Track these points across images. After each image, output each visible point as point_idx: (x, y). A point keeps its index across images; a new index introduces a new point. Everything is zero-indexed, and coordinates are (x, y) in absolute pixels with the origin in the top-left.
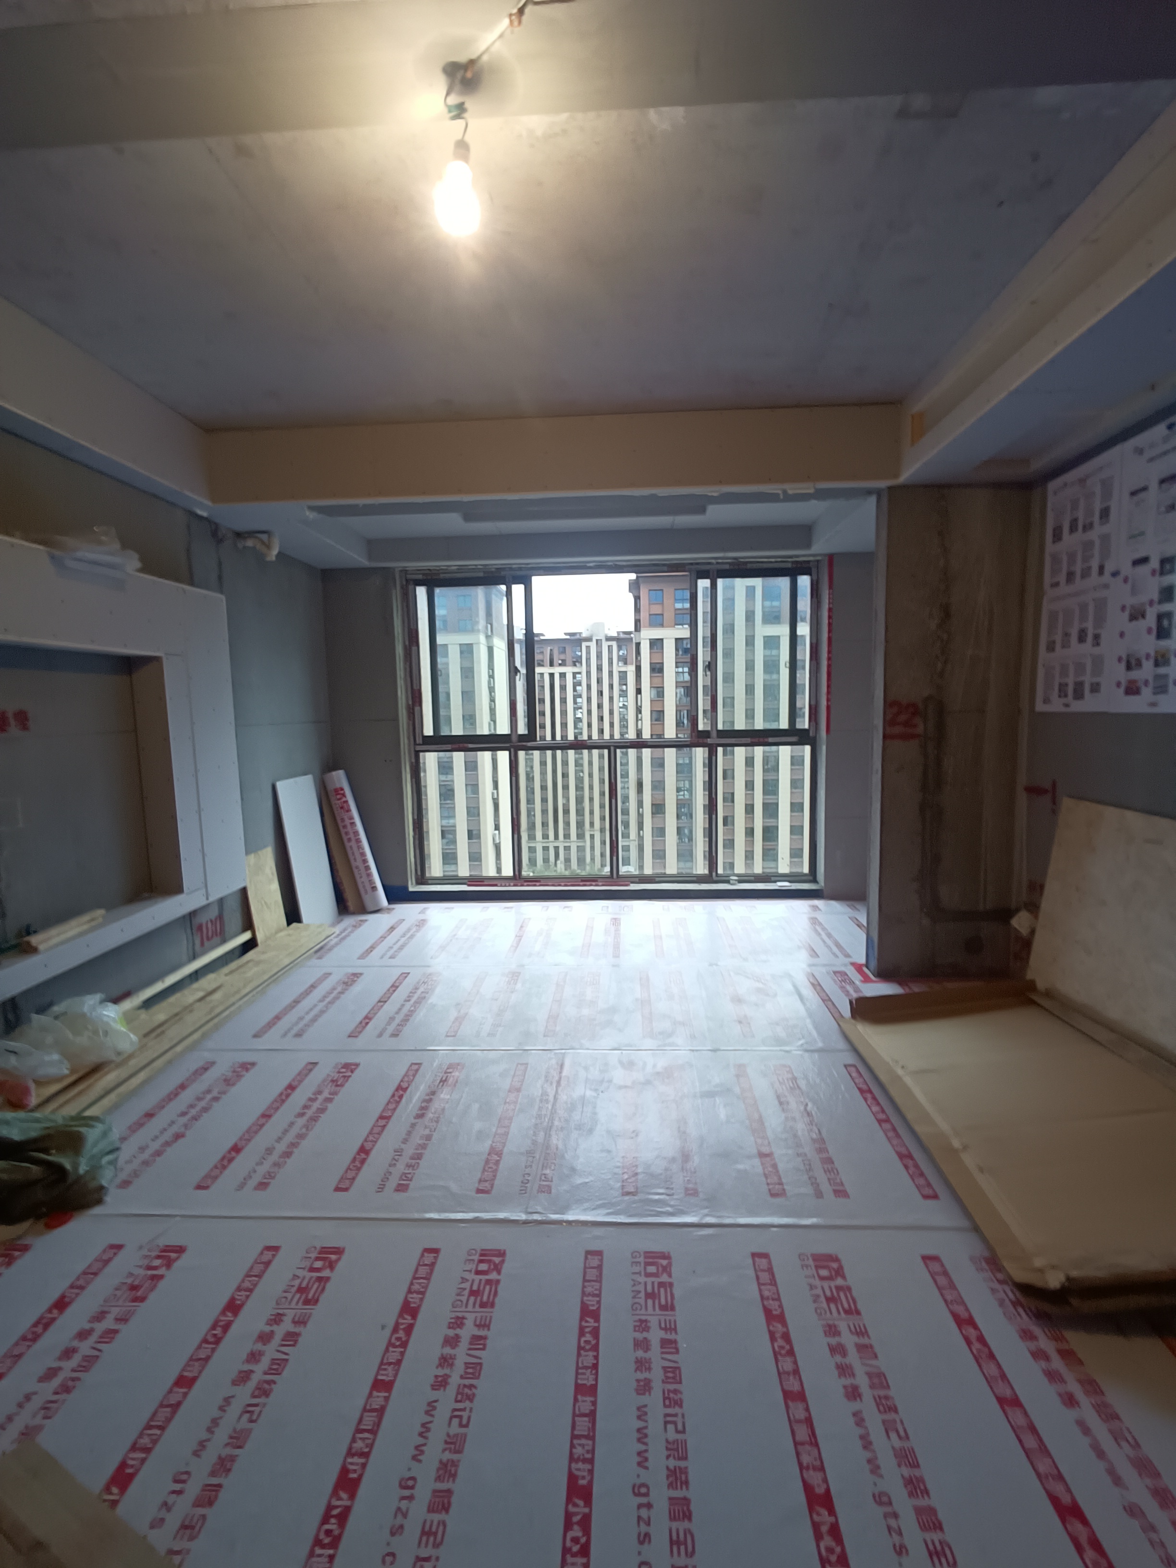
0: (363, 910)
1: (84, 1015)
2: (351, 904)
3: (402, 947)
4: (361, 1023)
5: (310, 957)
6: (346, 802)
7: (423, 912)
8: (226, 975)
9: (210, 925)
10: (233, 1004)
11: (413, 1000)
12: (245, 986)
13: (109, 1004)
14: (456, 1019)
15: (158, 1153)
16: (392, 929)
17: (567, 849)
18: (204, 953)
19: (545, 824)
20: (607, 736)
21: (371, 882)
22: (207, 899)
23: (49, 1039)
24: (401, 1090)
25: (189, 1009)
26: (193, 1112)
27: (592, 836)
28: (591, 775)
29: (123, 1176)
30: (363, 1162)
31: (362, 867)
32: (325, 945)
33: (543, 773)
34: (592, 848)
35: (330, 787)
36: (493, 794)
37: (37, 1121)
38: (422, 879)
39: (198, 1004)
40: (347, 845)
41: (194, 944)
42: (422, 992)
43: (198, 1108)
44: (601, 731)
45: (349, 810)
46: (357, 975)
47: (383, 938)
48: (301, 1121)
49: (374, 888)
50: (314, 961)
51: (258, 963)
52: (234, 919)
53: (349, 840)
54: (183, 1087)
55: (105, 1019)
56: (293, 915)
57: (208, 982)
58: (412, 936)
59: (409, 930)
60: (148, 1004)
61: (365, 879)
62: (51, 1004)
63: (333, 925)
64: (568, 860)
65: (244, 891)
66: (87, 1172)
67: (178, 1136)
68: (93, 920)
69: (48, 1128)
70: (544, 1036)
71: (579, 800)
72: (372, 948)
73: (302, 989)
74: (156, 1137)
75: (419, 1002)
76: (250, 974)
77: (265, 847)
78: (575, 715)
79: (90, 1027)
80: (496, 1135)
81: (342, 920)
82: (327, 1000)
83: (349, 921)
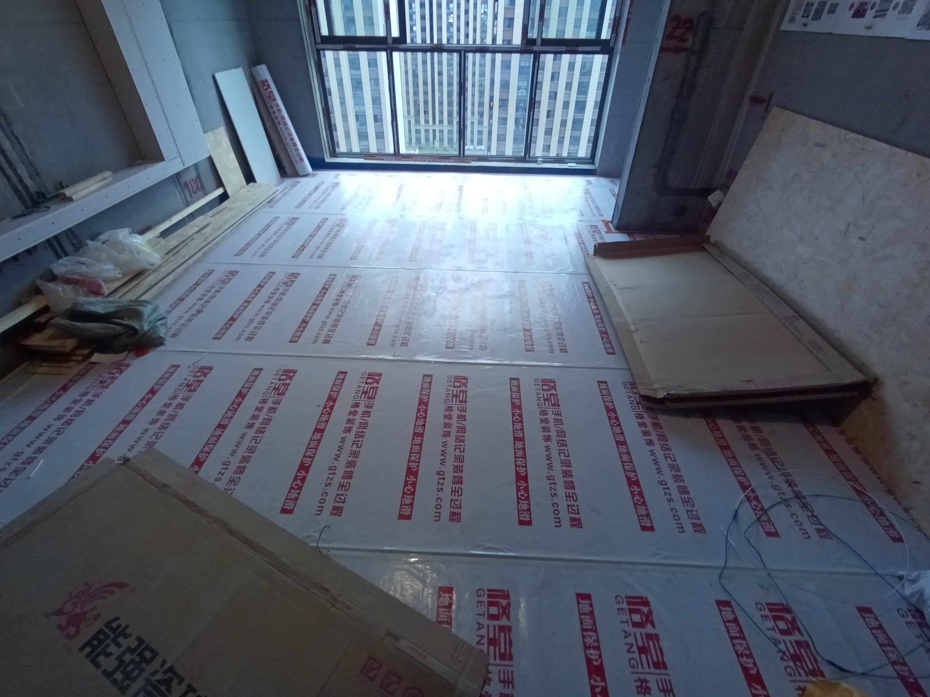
0: (296, 174)
1: (120, 241)
2: (288, 170)
3: (323, 201)
4: (299, 249)
5: (264, 206)
6: (272, 92)
7: (336, 177)
8: (211, 217)
9: (192, 183)
10: (219, 235)
11: (331, 235)
12: (225, 224)
13: (136, 235)
14: (357, 248)
15: (190, 320)
16: (316, 188)
17: (441, 132)
18: (194, 202)
19: (426, 112)
21: (299, 155)
22: (184, 165)
23: (103, 256)
24: (325, 289)
25: (191, 238)
26: (206, 298)
29: (172, 332)
30: (304, 328)
31: (291, 144)
32: (273, 198)
35: (258, 80)
37: (111, 302)
38: (334, 154)
39: (196, 235)
40: (279, 127)
41: (185, 196)
42: (337, 231)
43: (208, 296)
45: (275, 99)
46: (296, 219)
47: (310, 194)
48: (268, 305)
49: (301, 159)
50: (267, 209)
51: (231, 209)
52: (209, 180)
53: (279, 123)
54: (197, 284)
55: (136, 244)
56: (250, 177)
57: (201, 221)
58: (329, 194)
59: (327, 189)
60: (164, 234)
61: (294, 152)
62: (98, 235)
63: (277, 185)
64: (441, 140)
65: (210, 159)
66: (149, 330)
67: (199, 312)
68: (106, 178)
69: (118, 307)
70: (409, 261)
72: (304, 201)
73: (262, 227)
74: (187, 312)
75: (334, 237)
76: (227, 216)
77: (219, 127)
78: (448, 19)
79: (127, 249)
80: (378, 315)
81: (283, 181)
82: (278, 234)
83: (288, 182)
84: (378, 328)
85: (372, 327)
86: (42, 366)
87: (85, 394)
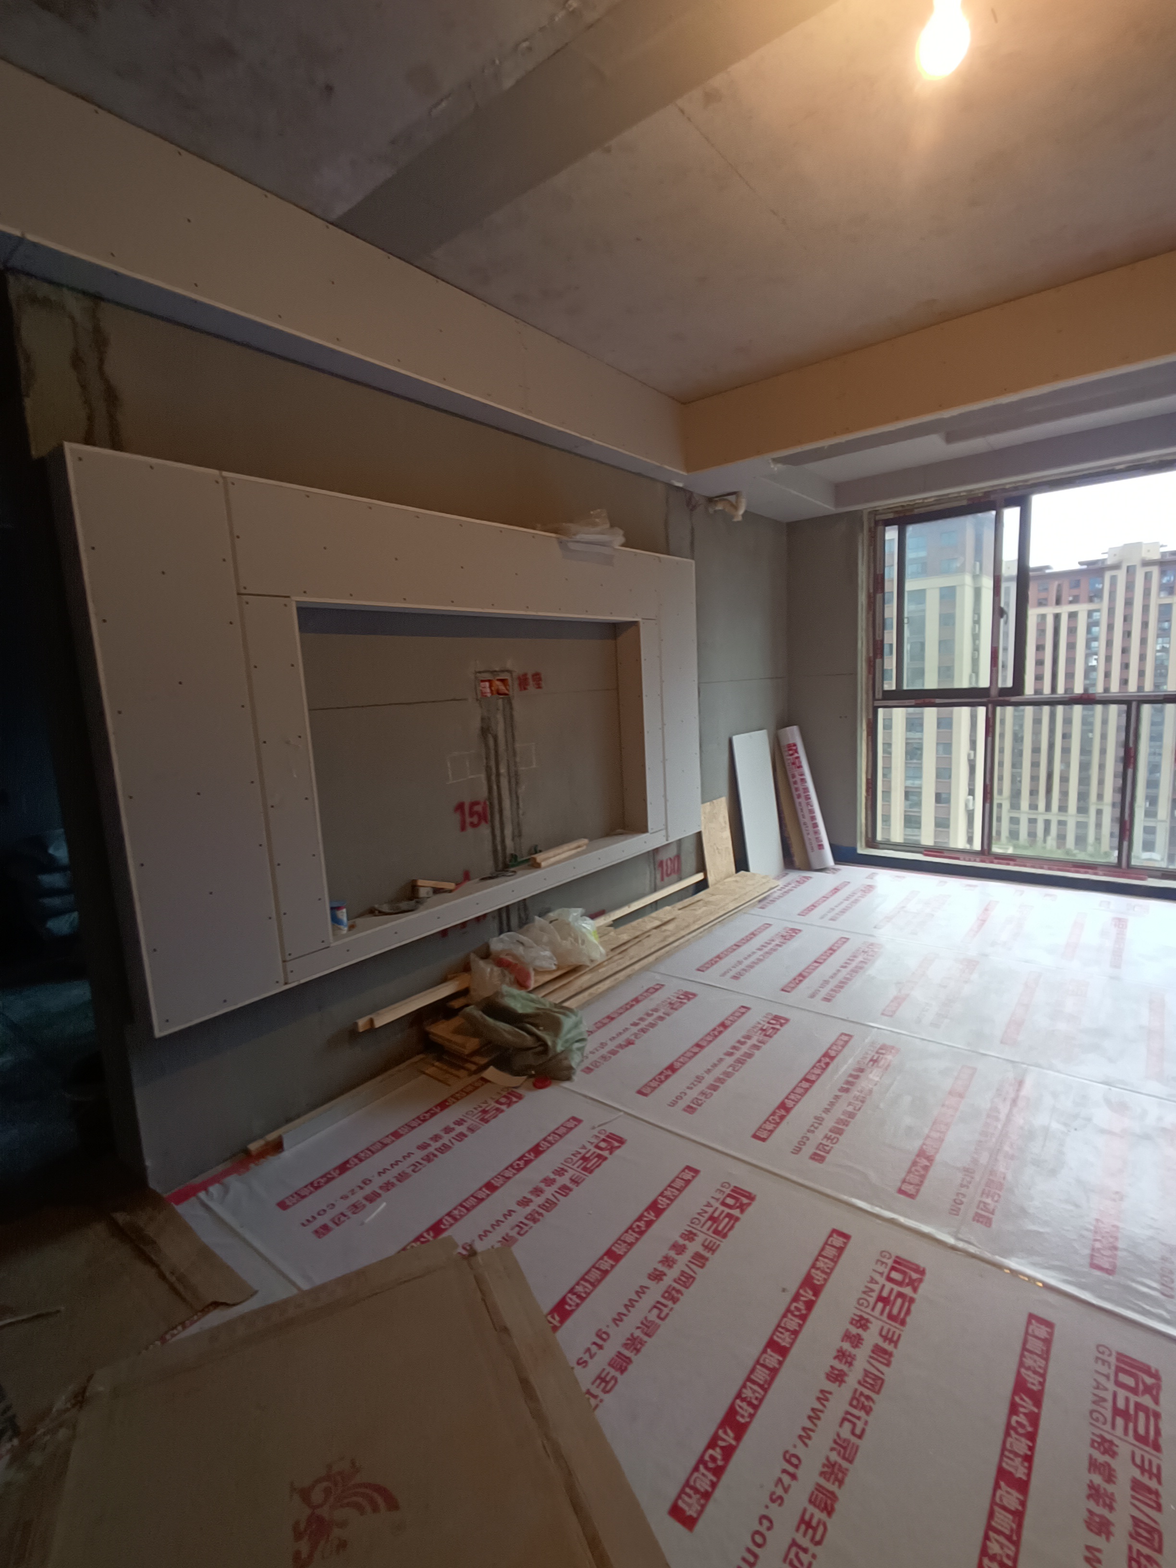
0: (808, 866)
1: (568, 924)
2: (797, 860)
3: (843, 911)
4: (795, 979)
5: (753, 905)
6: (798, 758)
7: (871, 877)
8: (680, 909)
9: (669, 862)
10: (683, 937)
11: (850, 967)
12: (694, 922)
13: (588, 919)
14: (896, 998)
15: (614, 1052)
16: (836, 890)
17: (1062, 824)
18: (663, 887)
19: (1034, 792)
20: (1132, 687)
21: (818, 839)
22: (667, 840)
23: (545, 939)
24: (827, 1059)
25: (647, 934)
26: (643, 1025)
27: (1099, 812)
28: (1104, 737)
29: (587, 1063)
30: (782, 1118)
31: (810, 824)
32: (769, 896)
33: (1036, 733)
34: (1099, 825)
35: (784, 743)
36: (969, 755)
37: (532, 1001)
38: (872, 842)
39: (654, 931)
40: (797, 801)
41: (655, 878)
42: (862, 962)
43: (646, 1023)
44: (1124, 682)
45: (800, 767)
46: (796, 931)
47: (825, 898)
48: (730, 1060)
49: (821, 847)
50: (757, 911)
51: (707, 903)
52: (689, 861)
53: (799, 796)
54: (637, 1000)
55: (584, 930)
56: (741, 863)
57: (664, 913)
58: (856, 901)
59: (854, 893)
60: (617, 923)
61: (812, 836)
62: (549, 910)
63: (778, 878)
64: (1061, 837)
65: (699, 835)
66: (562, 1052)
67: (630, 1043)
68: (579, 847)
69: (538, 1009)
70: (1002, 1042)
71: (1085, 767)
72: (814, 906)
73: (743, 935)
74: (614, 1039)
75: (855, 971)
76: (699, 912)
77: (720, 797)
78: (1086, 662)
79: (573, 935)
80: (928, 1137)
81: (787, 874)
82: (766, 950)
83: (794, 876)
84: (925, 1162)
85: (913, 1157)
86: (433, 1065)
87: (459, 1123)
